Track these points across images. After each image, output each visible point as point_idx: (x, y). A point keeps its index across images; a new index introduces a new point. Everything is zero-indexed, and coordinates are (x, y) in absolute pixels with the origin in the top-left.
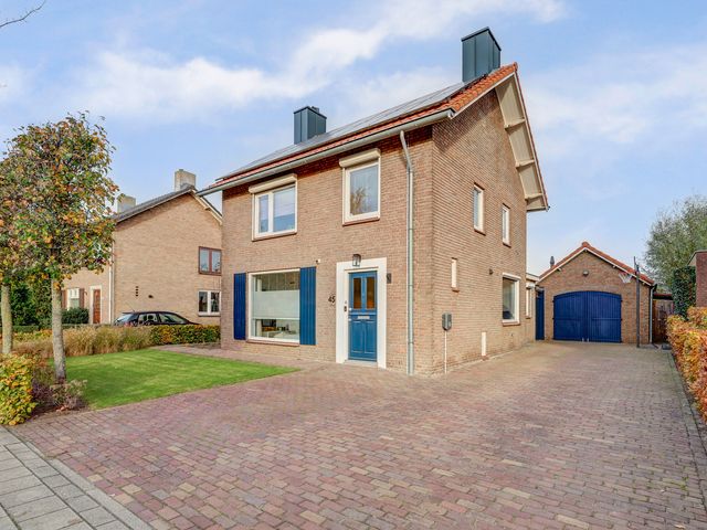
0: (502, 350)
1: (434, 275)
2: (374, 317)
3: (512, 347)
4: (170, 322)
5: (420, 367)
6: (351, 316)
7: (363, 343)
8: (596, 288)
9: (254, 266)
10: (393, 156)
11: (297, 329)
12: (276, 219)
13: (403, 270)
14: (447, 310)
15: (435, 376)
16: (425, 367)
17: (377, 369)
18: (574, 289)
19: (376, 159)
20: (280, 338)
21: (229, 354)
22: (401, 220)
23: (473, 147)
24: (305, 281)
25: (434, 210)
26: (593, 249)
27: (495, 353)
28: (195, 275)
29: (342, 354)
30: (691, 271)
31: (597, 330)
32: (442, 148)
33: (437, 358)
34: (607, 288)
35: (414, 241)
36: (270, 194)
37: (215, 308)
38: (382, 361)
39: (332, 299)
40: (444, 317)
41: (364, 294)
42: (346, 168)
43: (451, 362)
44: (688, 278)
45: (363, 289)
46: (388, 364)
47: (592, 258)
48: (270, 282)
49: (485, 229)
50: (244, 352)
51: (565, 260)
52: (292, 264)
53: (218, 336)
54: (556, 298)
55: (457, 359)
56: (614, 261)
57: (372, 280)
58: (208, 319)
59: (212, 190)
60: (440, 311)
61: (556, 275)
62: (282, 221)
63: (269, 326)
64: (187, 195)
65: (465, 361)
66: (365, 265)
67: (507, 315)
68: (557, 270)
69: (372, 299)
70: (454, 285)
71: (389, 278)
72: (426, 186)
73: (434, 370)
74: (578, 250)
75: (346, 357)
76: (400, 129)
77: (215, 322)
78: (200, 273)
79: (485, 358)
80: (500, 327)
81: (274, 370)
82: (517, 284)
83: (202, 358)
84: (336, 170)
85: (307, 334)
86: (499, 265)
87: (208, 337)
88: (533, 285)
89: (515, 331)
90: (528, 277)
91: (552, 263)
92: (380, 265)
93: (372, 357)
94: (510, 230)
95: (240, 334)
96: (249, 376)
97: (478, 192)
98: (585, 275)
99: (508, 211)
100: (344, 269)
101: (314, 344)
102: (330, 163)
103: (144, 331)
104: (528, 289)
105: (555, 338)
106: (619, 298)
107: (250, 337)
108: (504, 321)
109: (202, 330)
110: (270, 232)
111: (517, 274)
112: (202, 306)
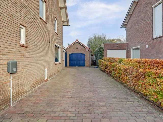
0: (54, 74)
3: (58, 72)
8: (79, 52)
14: (13, 59)
18: (74, 52)
26: (79, 42)
27: (51, 76)
30: (103, 48)
31: (80, 63)
34: (82, 52)
44: (102, 50)
47: (79, 44)
49: (46, 21)
51: (72, 44)
54: (70, 55)
56: (84, 45)
61: (70, 48)
67: (56, 60)
68: (70, 47)
70: (22, 42)
74: (75, 42)
79: (47, 80)
80: (54, 66)
82: (60, 49)
86: (53, 40)
88: (64, 50)
89: (59, 66)
90: (63, 47)
91: (69, 45)
94: (58, 28)
98: (77, 49)
104: (63, 51)
105: (69, 66)
106: (84, 55)
108: (55, 62)
111: (60, 45)
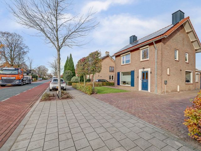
0: (185, 90)
1: (162, 72)
2: (147, 81)
3: (189, 90)
4: (105, 81)
5: (158, 92)
6: (142, 81)
7: (145, 87)
9: (121, 71)
10: (152, 46)
11: (130, 83)
12: (126, 61)
13: (154, 71)
14: (166, 80)
15: (162, 94)
16: (159, 92)
17: (148, 92)
19: (148, 47)
20: (126, 85)
21: (116, 88)
22: (154, 60)
23: (174, 40)
24: (132, 73)
25: (162, 57)
27: (182, 91)
28: (109, 72)
29: (140, 89)
32: (164, 43)
33: (163, 90)
35: (157, 64)
36: (125, 56)
37: (112, 79)
38: (149, 91)
39: (138, 77)
40: (165, 81)
41: (145, 76)
42: (141, 50)
43: (167, 92)
45: (145, 75)
46: (151, 91)
48: (125, 74)
49: (179, 60)
50: (120, 87)
52: (129, 70)
53: (114, 84)
55: (169, 91)
57: (147, 73)
58: (111, 81)
59: (113, 56)
60: (164, 80)
62: (127, 61)
63: (124, 82)
64: (108, 56)
65: (172, 92)
66: (145, 70)
67: (187, 81)
69: (147, 77)
70: (168, 74)
71: (151, 73)
72: (160, 52)
73: (162, 93)
75: (141, 89)
76: (153, 41)
77: (113, 82)
78: (110, 72)
79: (179, 92)
80: (185, 85)
81: (126, 91)
82: (192, 74)
83: (111, 88)
84: (139, 50)
85: (132, 84)
86: (184, 68)
87: (112, 85)
88: (199, 73)
89: (191, 86)
90: (196, 71)
92: (149, 70)
93: (147, 89)
94: (189, 59)
95: (118, 84)
96: (121, 92)
97: (177, 51)
99: (188, 54)
100: (140, 71)
101: (134, 86)
102: (138, 49)
103: (101, 83)
104: (197, 74)
107: (120, 85)
108: (186, 83)
109: (110, 83)
110: (125, 64)
111: (191, 70)
112: (110, 78)
